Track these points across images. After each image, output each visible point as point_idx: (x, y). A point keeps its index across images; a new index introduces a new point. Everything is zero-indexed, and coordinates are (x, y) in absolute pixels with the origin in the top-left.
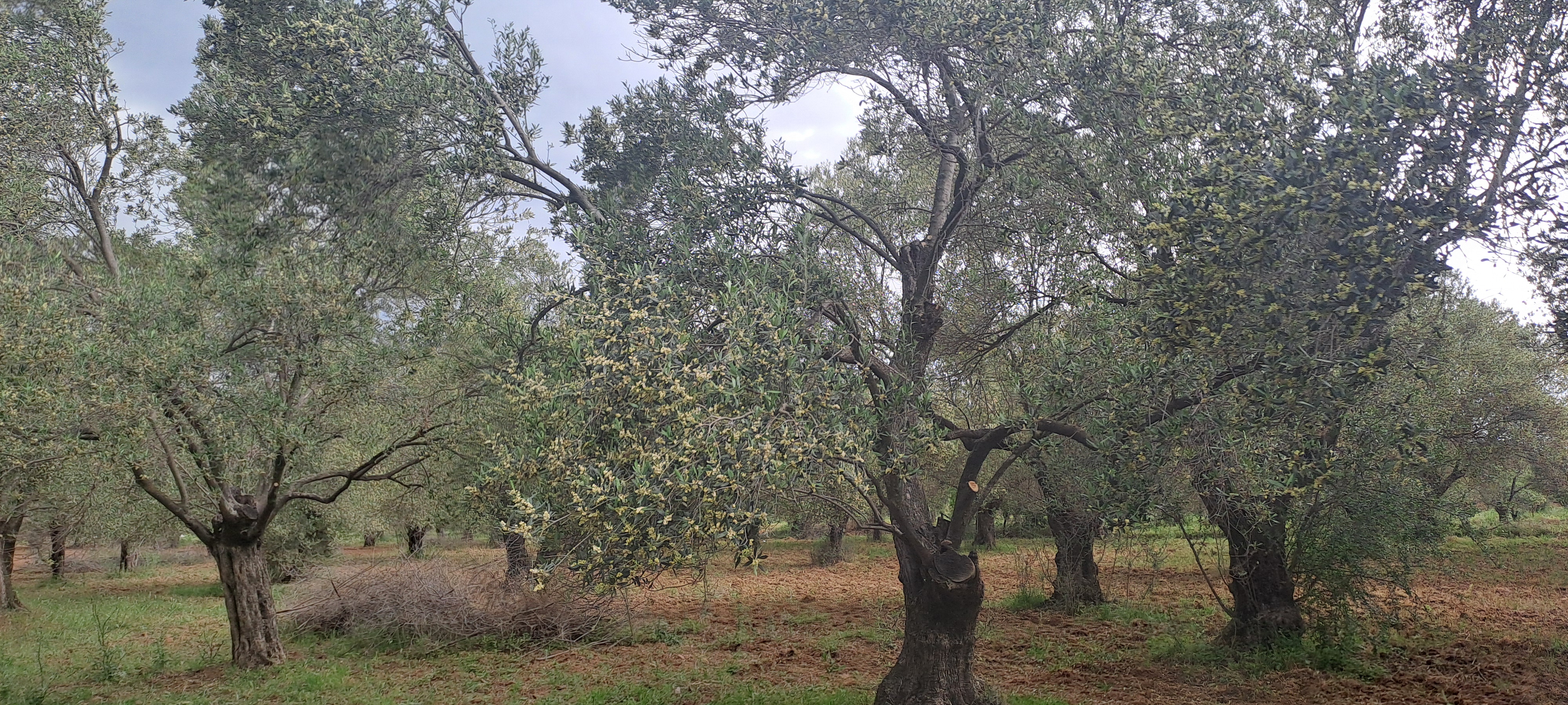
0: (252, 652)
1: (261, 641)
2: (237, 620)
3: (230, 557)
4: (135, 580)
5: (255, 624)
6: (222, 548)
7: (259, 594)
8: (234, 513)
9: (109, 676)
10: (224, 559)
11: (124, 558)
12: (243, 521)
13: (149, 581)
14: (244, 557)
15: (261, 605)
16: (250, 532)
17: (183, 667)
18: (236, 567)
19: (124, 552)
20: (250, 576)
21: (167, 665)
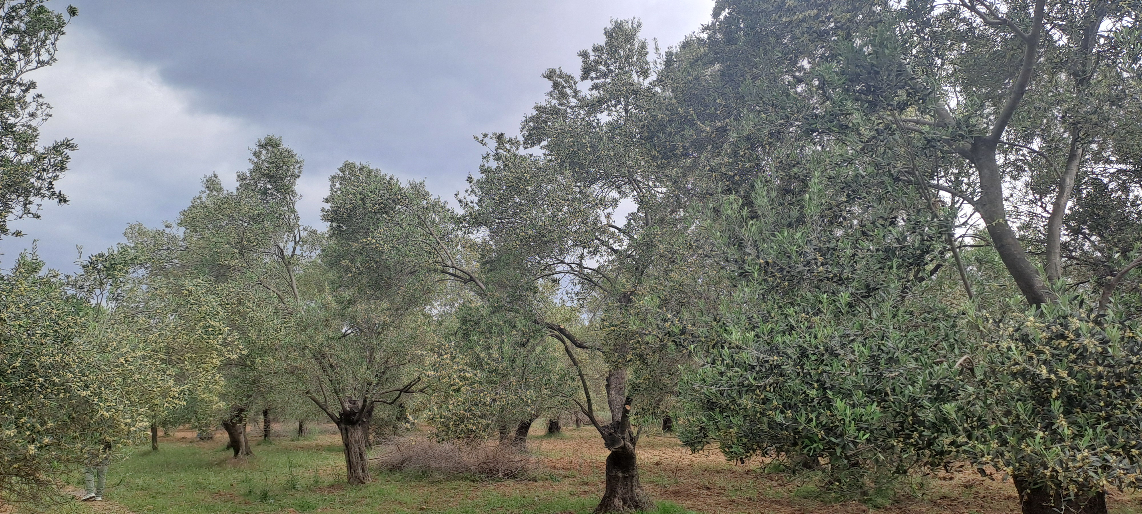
0: (356, 477)
1: (360, 471)
2: (350, 461)
3: (346, 430)
4: (306, 442)
5: (357, 463)
6: (343, 426)
7: (359, 449)
8: (348, 409)
9: (293, 487)
10: (344, 431)
11: (301, 430)
12: (352, 413)
13: (314, 443)
14: (352, 430)
15: (360, 454)
16: (355, 418)
17: (326, 484)
18: (349, 435)
19: (301, 426)
20: (355, 440)
21: (319, 483)
